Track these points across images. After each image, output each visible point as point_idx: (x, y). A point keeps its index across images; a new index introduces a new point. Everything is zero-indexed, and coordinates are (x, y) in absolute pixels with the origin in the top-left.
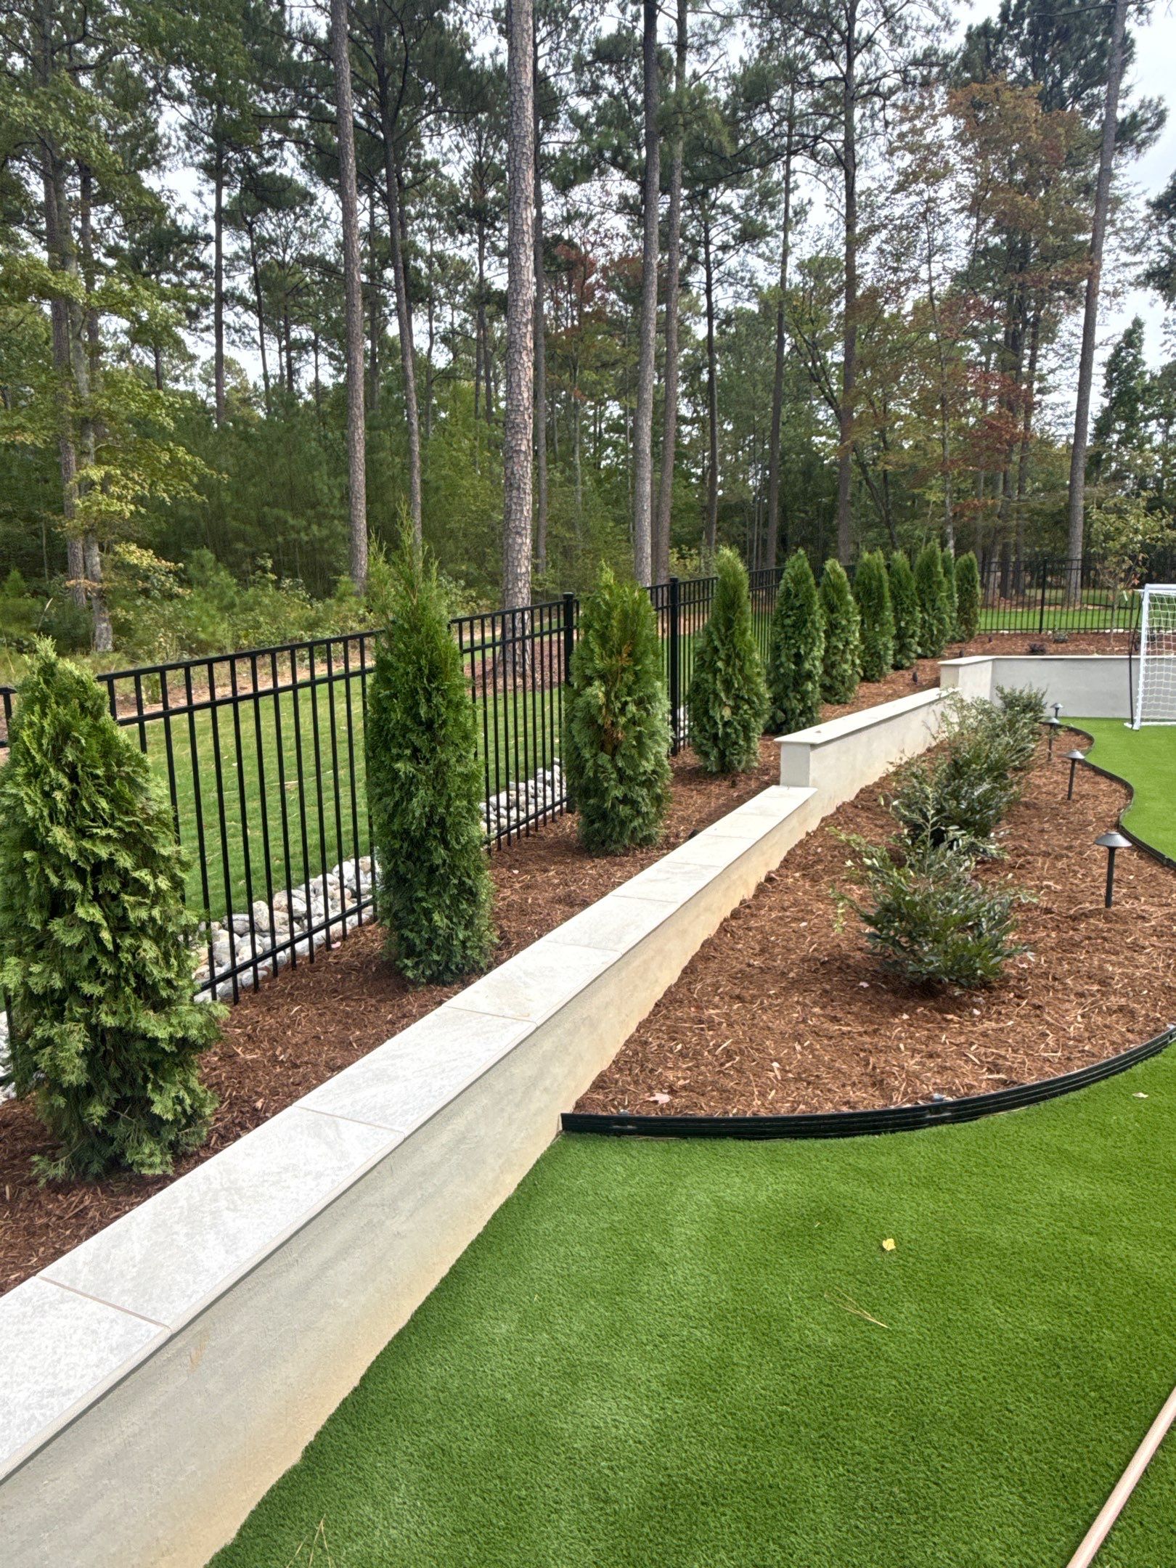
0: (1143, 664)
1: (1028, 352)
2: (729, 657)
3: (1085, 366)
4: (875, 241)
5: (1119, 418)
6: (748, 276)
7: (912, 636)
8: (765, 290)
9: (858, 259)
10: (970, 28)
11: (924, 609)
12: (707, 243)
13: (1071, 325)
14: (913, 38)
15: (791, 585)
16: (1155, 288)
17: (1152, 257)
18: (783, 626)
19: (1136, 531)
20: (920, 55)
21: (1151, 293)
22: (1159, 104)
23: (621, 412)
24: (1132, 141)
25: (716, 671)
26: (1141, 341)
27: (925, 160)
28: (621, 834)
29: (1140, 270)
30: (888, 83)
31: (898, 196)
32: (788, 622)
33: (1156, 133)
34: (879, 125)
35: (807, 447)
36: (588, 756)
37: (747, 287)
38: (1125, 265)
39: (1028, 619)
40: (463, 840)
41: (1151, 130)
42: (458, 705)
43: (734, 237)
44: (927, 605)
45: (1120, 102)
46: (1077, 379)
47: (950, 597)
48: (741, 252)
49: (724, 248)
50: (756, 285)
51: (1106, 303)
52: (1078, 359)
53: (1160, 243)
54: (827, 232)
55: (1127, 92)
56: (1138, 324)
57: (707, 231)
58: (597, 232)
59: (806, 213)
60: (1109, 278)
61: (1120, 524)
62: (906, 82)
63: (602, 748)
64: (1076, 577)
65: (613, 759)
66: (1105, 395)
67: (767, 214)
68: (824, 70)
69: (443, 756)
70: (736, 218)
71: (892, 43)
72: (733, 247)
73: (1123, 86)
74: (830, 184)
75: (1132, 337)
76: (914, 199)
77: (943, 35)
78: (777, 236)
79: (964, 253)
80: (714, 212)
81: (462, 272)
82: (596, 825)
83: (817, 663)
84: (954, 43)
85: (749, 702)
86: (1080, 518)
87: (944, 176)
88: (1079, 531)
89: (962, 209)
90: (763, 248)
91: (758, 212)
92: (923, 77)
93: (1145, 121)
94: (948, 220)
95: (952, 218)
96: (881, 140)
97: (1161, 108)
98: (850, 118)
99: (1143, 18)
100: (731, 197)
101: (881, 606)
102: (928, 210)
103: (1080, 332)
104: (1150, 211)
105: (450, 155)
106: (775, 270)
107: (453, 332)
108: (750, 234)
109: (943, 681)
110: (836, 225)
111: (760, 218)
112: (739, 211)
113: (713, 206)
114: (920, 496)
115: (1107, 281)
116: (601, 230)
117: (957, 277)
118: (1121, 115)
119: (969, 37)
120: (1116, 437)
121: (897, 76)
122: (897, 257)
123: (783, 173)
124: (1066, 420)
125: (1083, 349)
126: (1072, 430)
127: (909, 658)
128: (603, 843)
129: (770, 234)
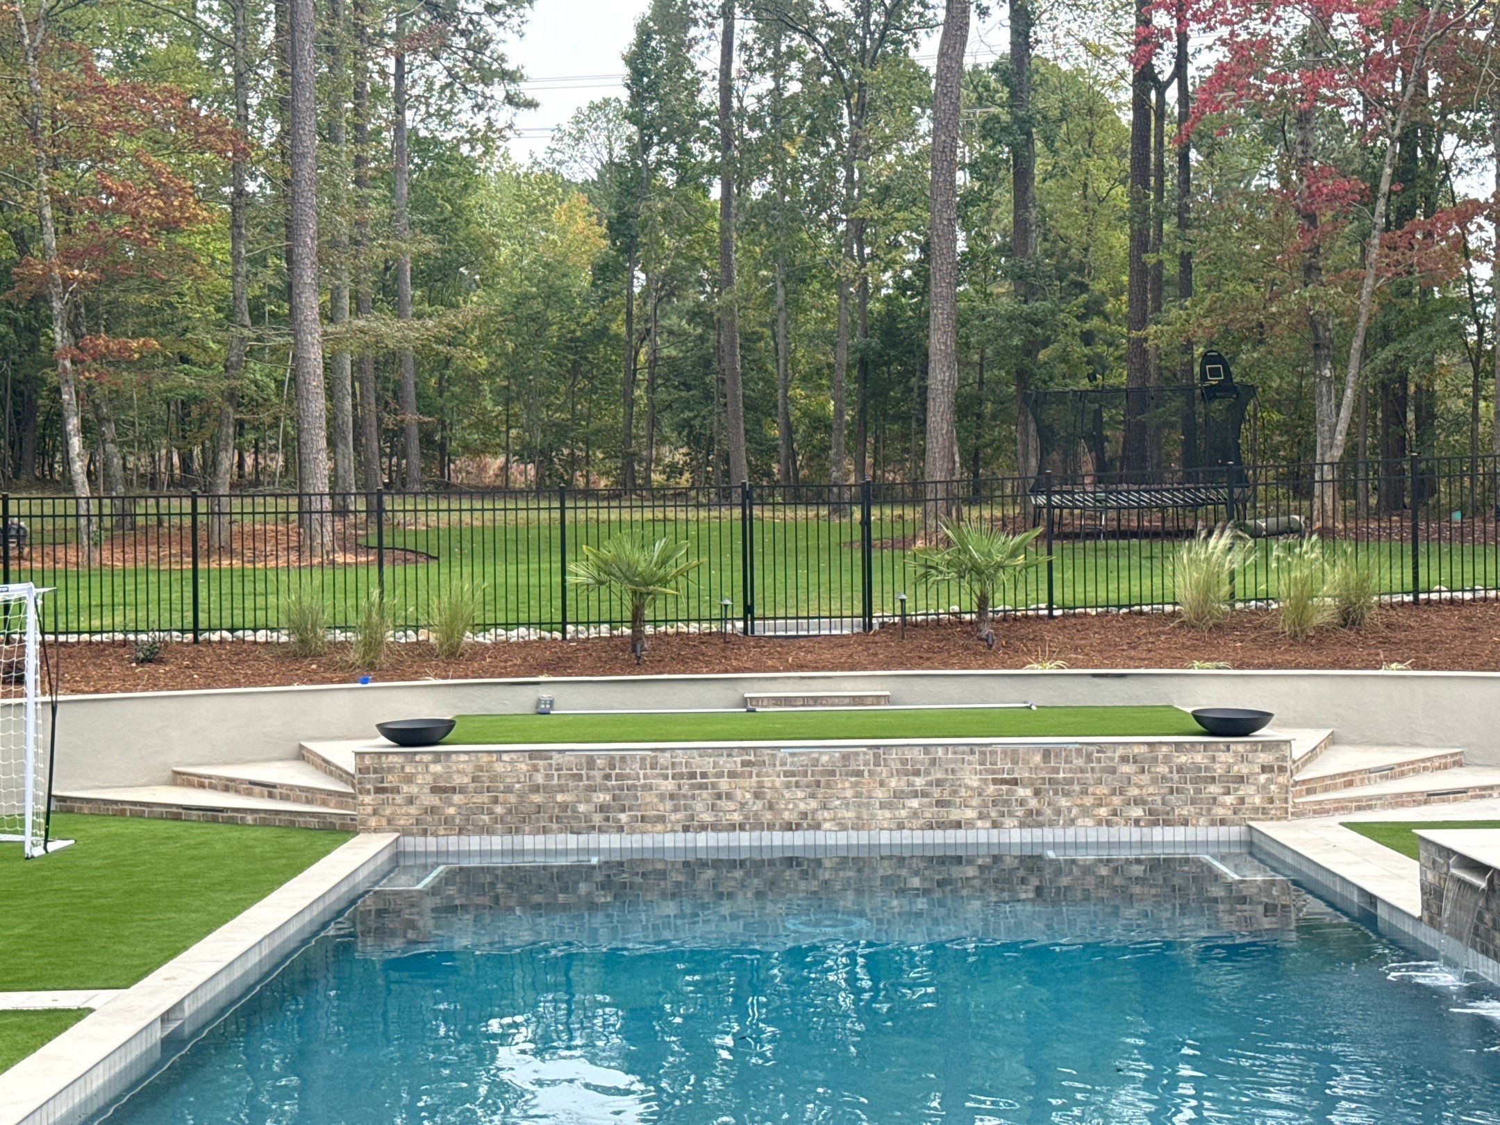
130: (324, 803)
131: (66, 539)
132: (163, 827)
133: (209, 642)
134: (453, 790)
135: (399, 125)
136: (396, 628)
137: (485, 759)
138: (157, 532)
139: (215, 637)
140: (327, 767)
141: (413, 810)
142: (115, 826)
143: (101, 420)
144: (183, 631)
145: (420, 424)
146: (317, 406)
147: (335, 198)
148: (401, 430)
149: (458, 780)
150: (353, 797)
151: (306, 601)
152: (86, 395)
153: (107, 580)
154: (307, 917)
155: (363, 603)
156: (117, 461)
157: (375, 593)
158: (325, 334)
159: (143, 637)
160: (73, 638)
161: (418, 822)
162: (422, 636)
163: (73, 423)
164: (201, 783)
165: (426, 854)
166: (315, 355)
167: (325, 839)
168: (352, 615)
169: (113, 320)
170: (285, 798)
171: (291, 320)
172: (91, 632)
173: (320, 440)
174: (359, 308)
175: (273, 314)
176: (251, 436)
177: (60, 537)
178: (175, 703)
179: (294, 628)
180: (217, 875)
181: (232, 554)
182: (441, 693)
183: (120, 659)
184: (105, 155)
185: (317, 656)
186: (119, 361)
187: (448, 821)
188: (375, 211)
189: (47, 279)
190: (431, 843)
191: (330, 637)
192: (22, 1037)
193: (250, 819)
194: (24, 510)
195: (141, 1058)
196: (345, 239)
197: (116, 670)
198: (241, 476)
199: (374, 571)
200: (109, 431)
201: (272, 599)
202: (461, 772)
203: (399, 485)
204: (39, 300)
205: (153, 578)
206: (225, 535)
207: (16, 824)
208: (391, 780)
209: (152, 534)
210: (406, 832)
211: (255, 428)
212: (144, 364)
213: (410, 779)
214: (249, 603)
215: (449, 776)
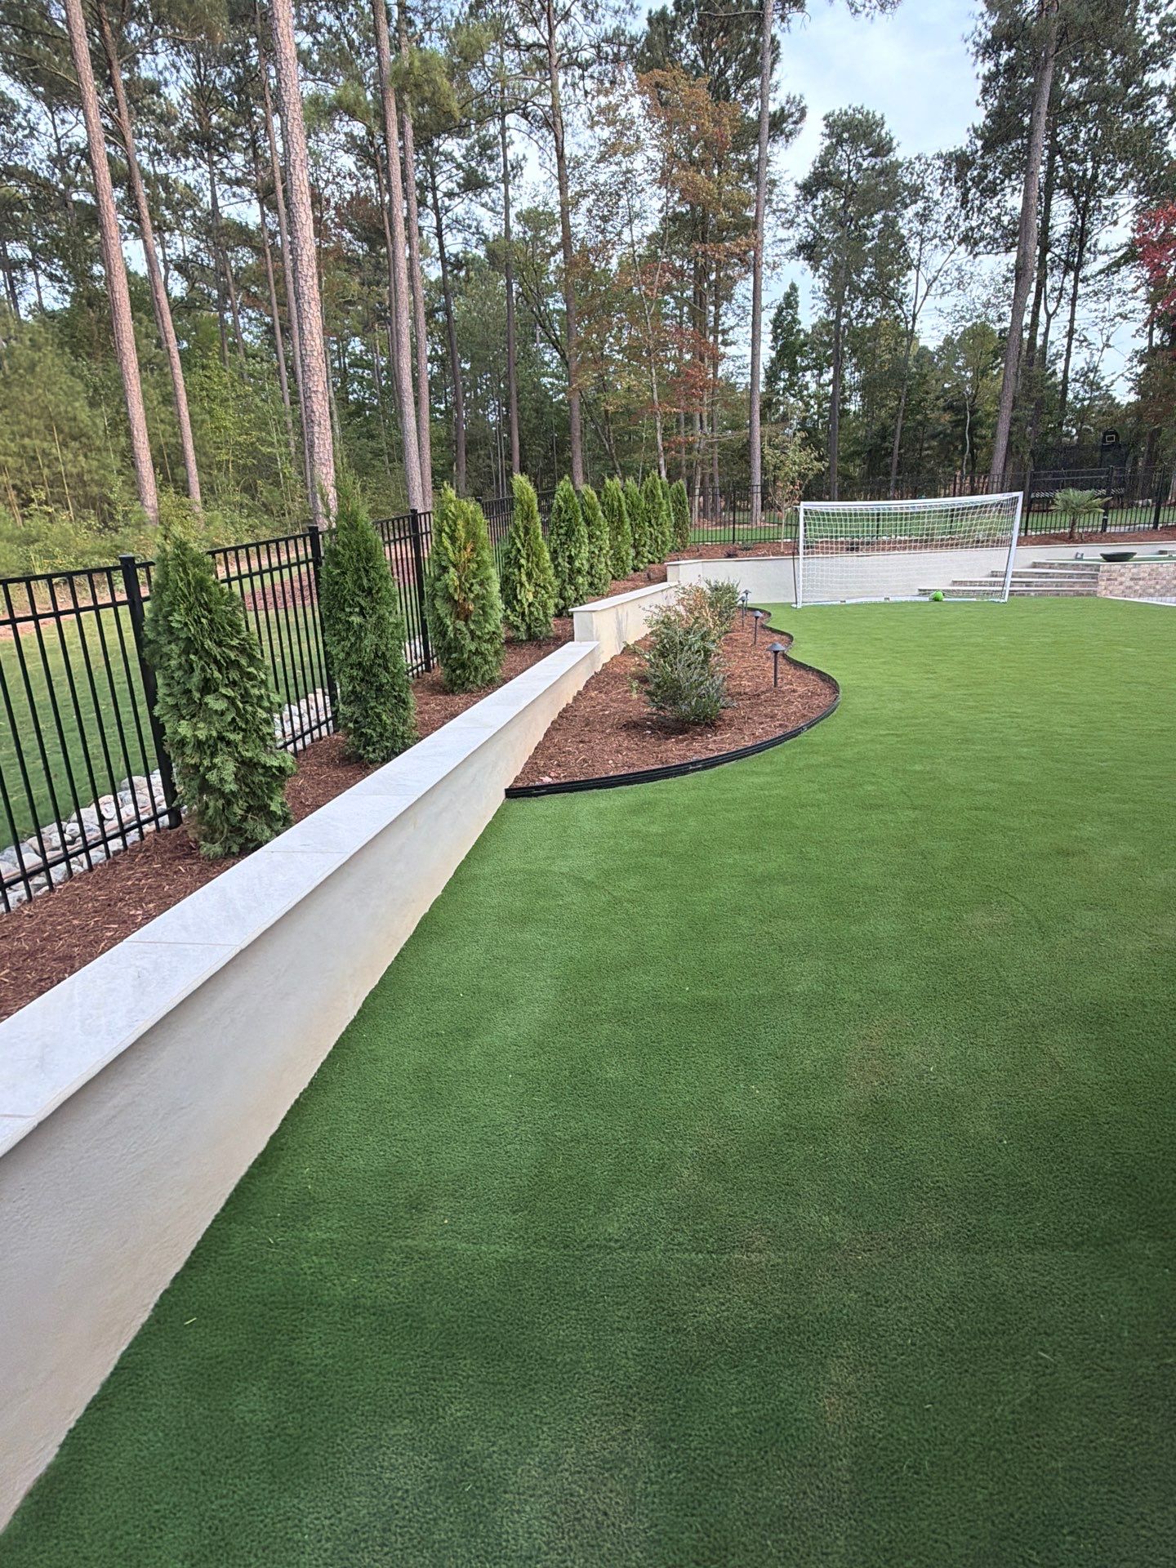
0: (801, 561)
1: (712, 308)
2: (528, 555)
3: (755, 325)
4: (586, 203)
5: (782, 369)
6: (475, 224)
7: (644, 546)
8: (491, 239)
9: (572, 220)
10: (650, 12)
11: (651, 525)
12: (434, 189)
13: (743, 289)
14: (604, 16)
15: (562, 503)
16: (804, 259)
17: (800, 234)
18: (558, 535)
19: (794, 463)
20: (610, 33)
21: (801, 264)
22: (800, 102)
23: (363, 348)
24: (782, 133)
25: (520, 567)
26: (797, 303)
27: (621, 134)
28: (475, 677)
29: (792, 245)
30: (587, 55)
31: (601, 165)
32: (562, 531)
33: (799, 126)
34: (580, 93)
35: (537, 386)
36: (449, 623)
37: (473, 234)
38: (781, 241)
39: (725, 533)
40: (398, 666)
41: (795, 123)
42: (386, 578)
43: (459, 185)
44: (653, 521)
45: (771, 95)
46: (750, 336)
47: (669, 515)
48: (467, 201)
49: (450, 195)
50: (482, 233)
51: (768, 272)
52: (750, 318)
53: (806, 221)
54: (543, 189)
55: (776, 88)
56: (793, 288)
57: (433, 177)
58: (329, 170)
59: (522, 169)
60: (769, 250)
61: (783, 457)
62: (600, 57)
63: (458, 617)
64: (757, 501)
65: (467, 625)
66: (773, 348)
67: (487, 165)
68: (528, 35)
69: (381, 612)
70: (459, 167)
71: (586, 17)
72: (458, 195)
73: (773, 81)
74: (541, 143)
75: (790, 300)
76: (614, 168)
77: (629, 18)
78: (497, 188)
79: (657, 221)
80: (437, 159)
81: (191, 198)
82: (458, 672)
83: (584, 562)
84: (638, 26)
85: (544, 587)
86: (758, 453)
87: (637, 149)
88: (757, 463)
89: (654, 180)
90: (485, 198)
91: (479, 163)
92: (614, 54)
93: (791, 115)
94: (643, 190)
95: (647, 188)
96: (583, 109)
97: (802, 105)
98: (554, 86)
99: (785, 25)
100: (451, 145)
101: (621, 521)
102: (628, 179)
103: (750, 295)
104: (798, 192)
105: (167, 74)
106: (499, 221)
107: (186, 260)
108: (473, 184)
109: (669, 577)
110: (549, 183)
111: (480, 169)
112: (461, 160)
113: (437, 152)
114: (636, 433)
115: (769, 254)
116: (334, 169)
117: (652, 238)
118: (773, 107)
119: (650, 20)
120: (782, 384)
121: (593, 50)
122: (605, 219)
123: (498, 127)
124: (744, 371)
125: (754, 311)
126: (749, 379)
127: (642, 562)
128: (463, 684)
129: (491, 185)
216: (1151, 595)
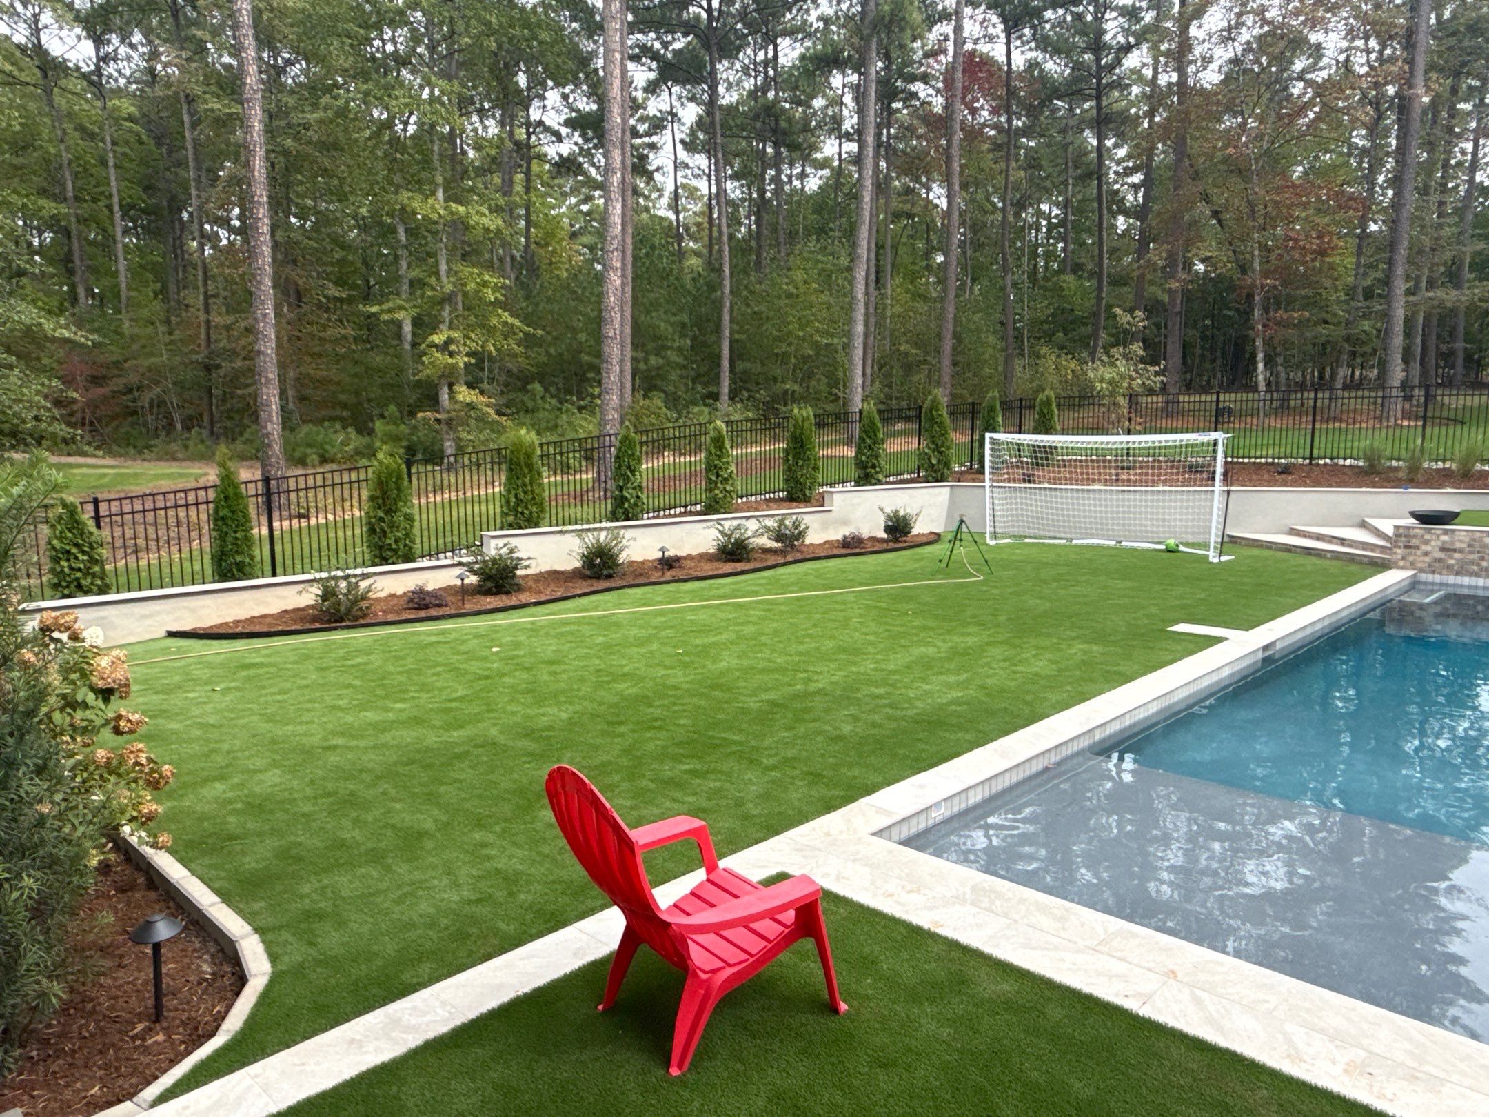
109: (826, 503)
130: (1373, 551)
131: (1254, 413)
132: (1280, 554)
133: (1318, 465)
134: (1455, 551)
135: (1471, 181)
136: (1431, 460)
137: (1478, 535)
138: (1300, 411)
139: (1322, 462)
140: (1378, 533)
141: (1427, 559)
142: (1256, 552)
143: (1277, 355)
144: (1304, 458)
145: (1466, 349)
146: (1398, 341)
147: (1423, 227)
148: (1451, 353)
149: (1458, 545)
150: (1390, 549)
151: (1376, 444)
152: (1268, 343)
153: (1272, 433)
154: (1353, 609)
155: (1411, 446)
156: (1283, 375)
157: (1419, 441)
158: (1407, 302)
159: (1283, 461)
160: (1246, 460)
161: (1430, 566)
162: (1447, 465)
163: (1260, 356)
164: (1304, 535)
165: (1433, 584)
166: (1399, 313)
167: (1370, 570)
168: (1403, 452)
169: (1288, 303)
170: (1350, 546)
171: (1387, 298)
172: (1256, 458)
173: (1398, 358)
174: (1431, 284)
175: (1379, 295)
176: (1359, 360)
177: (1249, 412)
178: (1294, 495)
179: (1366, 458)
180: (1307, 582)
181: (1341, 421)
182: (1454, 498)
183: (1269, 471)
184: (1291, 221)
185: (1379, 473)
186: (1286, 325)
187: (1449, 567)
188: (1447, 231)
189: (1253, 286)
190: (1437, 578)
191: (1388, 464)
192: (1191, 646)
193: (1329, 555)
194: (1227, 398)
195: (1249, 666)
196: (1427, 249)
197: (1266, 477)
198: (1352, 381)
199: (1420, 430)
200: (1280, 360)
201: (1356, 444)
202: (1462, 541)
203: (1448, 383)
204: (1250, 296)
205: (1296, 433)
206: (1338, 410)
207: (1206, 546)
208: (1415, 542)
209: (1298, 410)
210: (1421, 570)
211: (1362, 355)
212: (1302, 325)
213: (1427, 542)
214: (1342, 445)
215: (1452, 542)
216: (1476, 575)
